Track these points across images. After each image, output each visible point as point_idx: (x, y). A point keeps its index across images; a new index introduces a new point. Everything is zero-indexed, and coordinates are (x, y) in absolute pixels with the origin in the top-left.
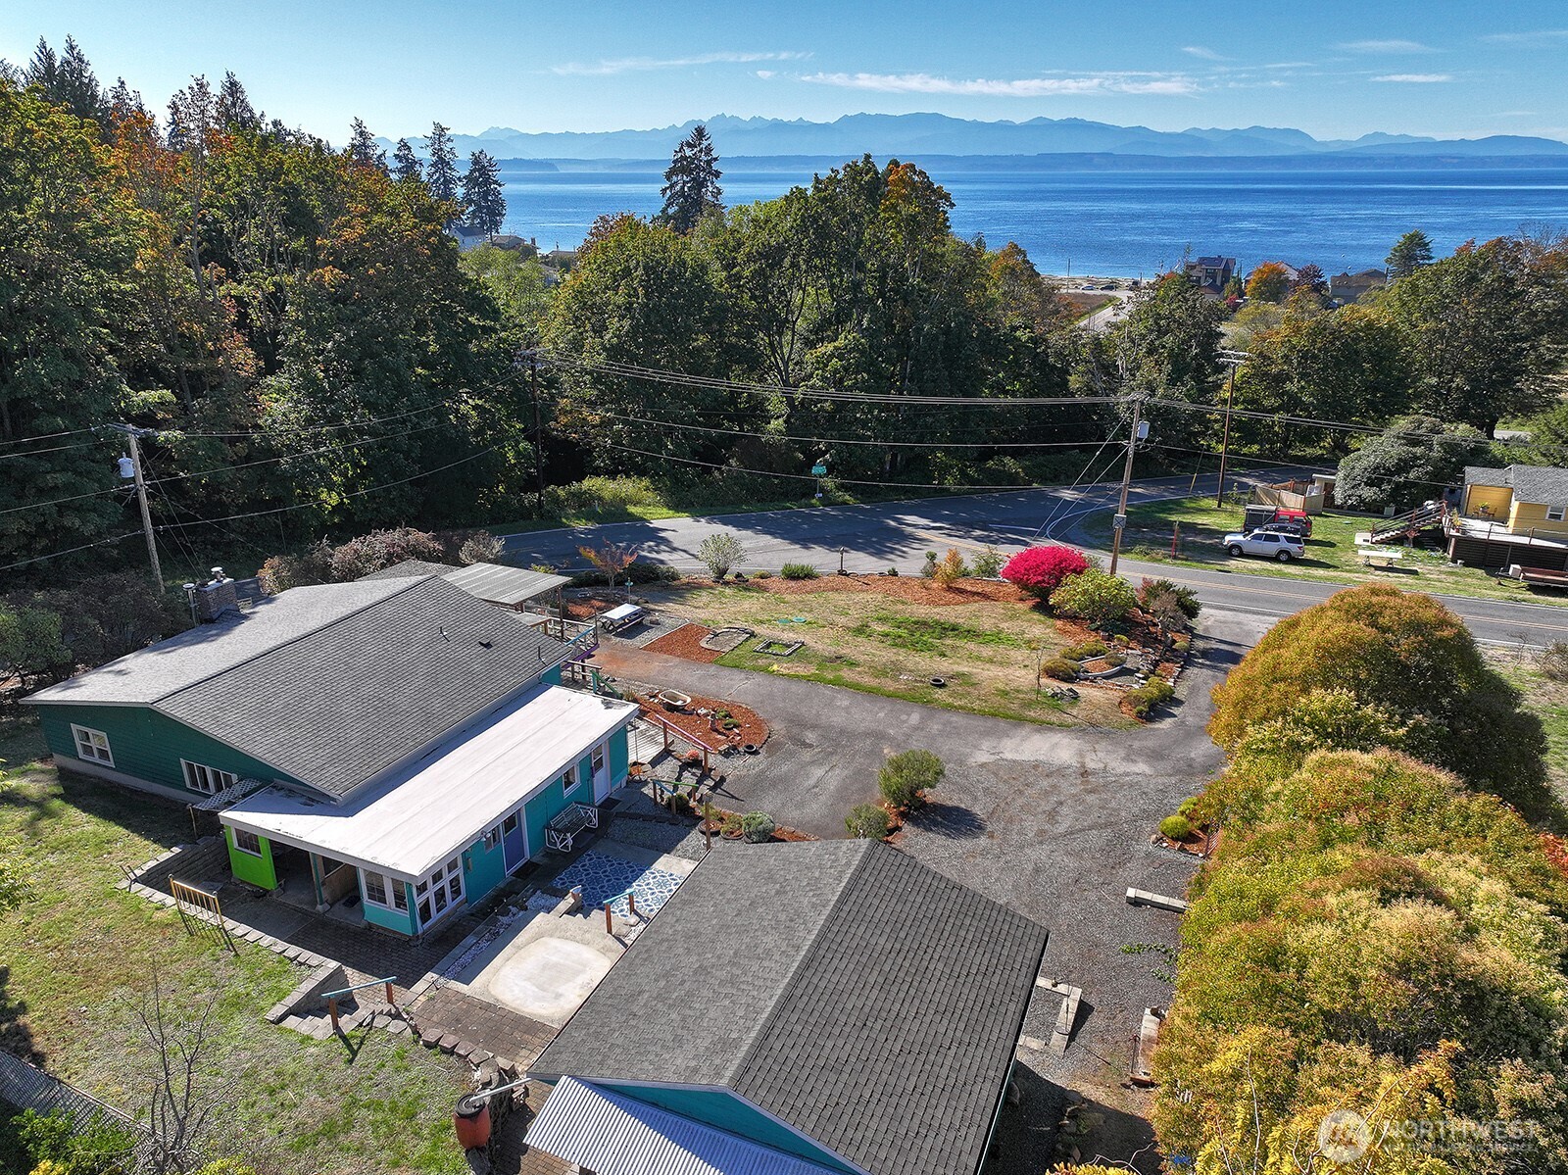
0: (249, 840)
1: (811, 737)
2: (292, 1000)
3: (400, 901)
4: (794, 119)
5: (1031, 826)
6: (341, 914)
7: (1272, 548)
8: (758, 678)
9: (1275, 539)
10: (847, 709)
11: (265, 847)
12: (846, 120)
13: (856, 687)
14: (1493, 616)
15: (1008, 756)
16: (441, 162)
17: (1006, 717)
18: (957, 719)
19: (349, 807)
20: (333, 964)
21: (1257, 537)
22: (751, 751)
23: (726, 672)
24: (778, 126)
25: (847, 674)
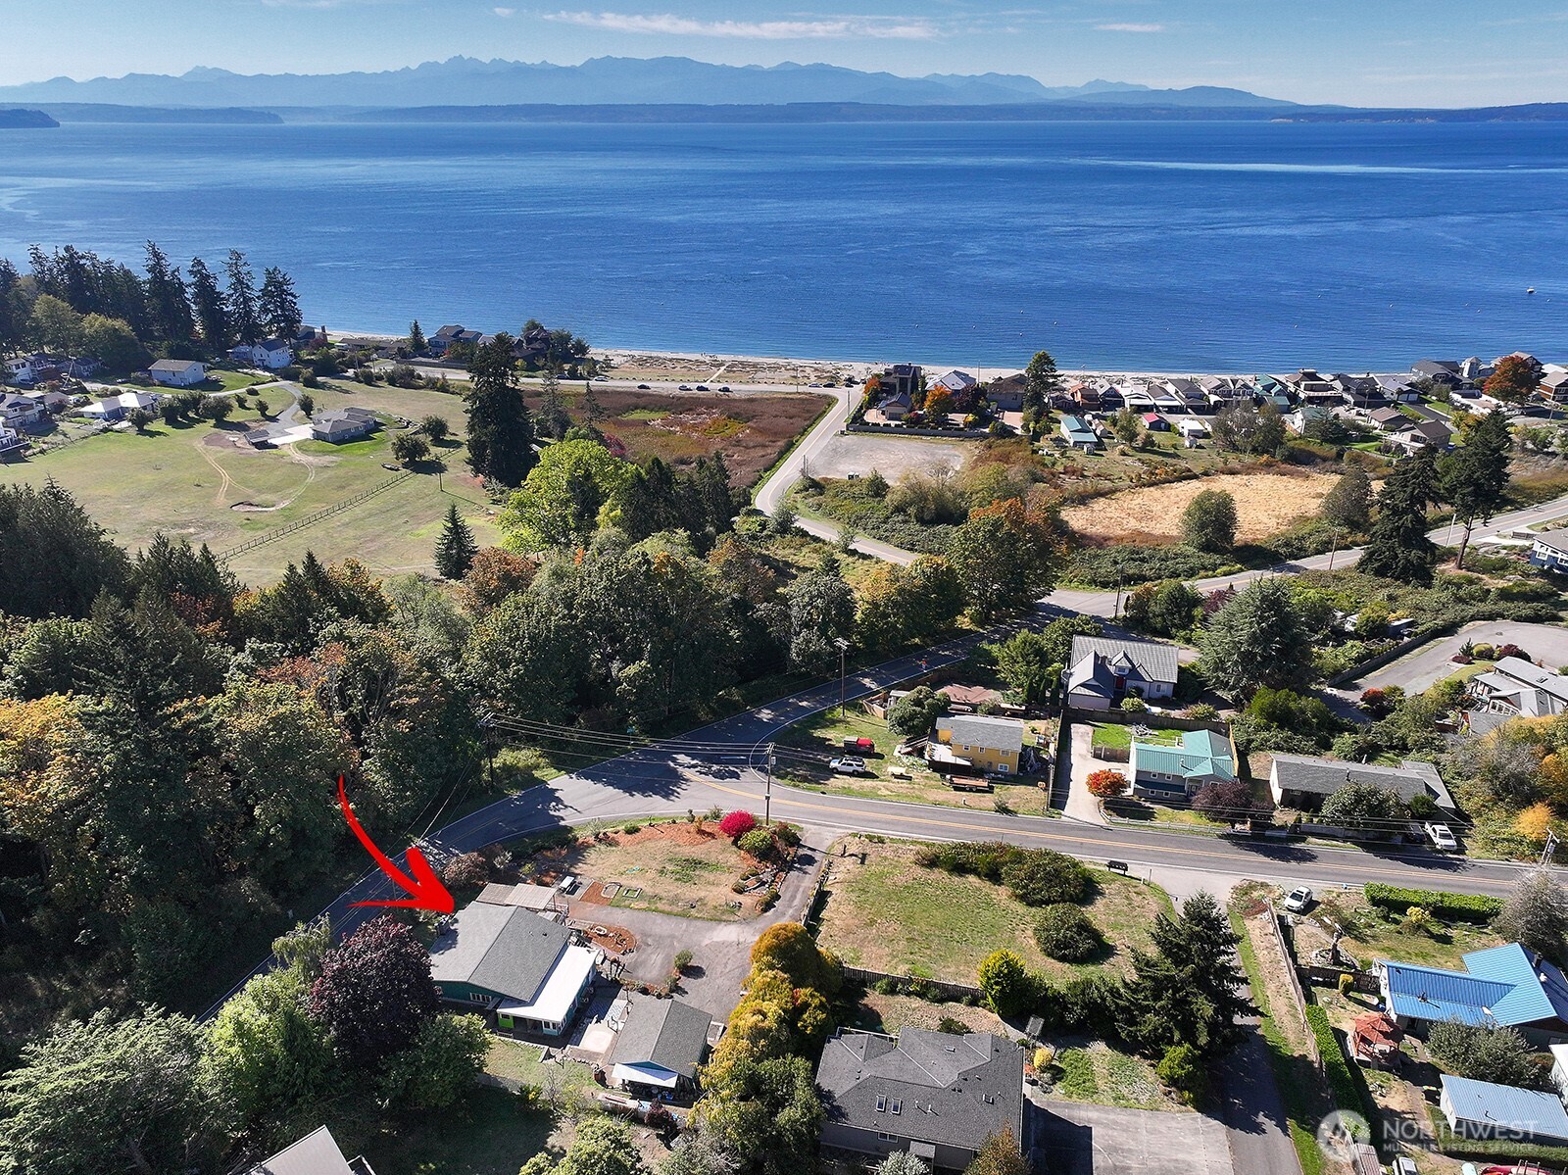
0: (506, 1016)
1: (650, 941)
2: (542, 1057)
3: (554, 1028)
4: (537, 61)
5: (719, 970)
6: (534, 1032)
7: (850, 769)
8: (627, 911)
9: (852, 765)
10: (660, 924)
11: (511, 1019)
12: (592, 63)
13: (663, 912)
14: (921, 817)
15: (715, 940)
16: (240, 283)
17: (715, 920)
18: (699, 923)
19: (532, 1003)
20: (547, 1047)
21: (844, 764)
22: (631, 951)
23: (615, 910)
24: (520, 71)
25: (659, 905)
